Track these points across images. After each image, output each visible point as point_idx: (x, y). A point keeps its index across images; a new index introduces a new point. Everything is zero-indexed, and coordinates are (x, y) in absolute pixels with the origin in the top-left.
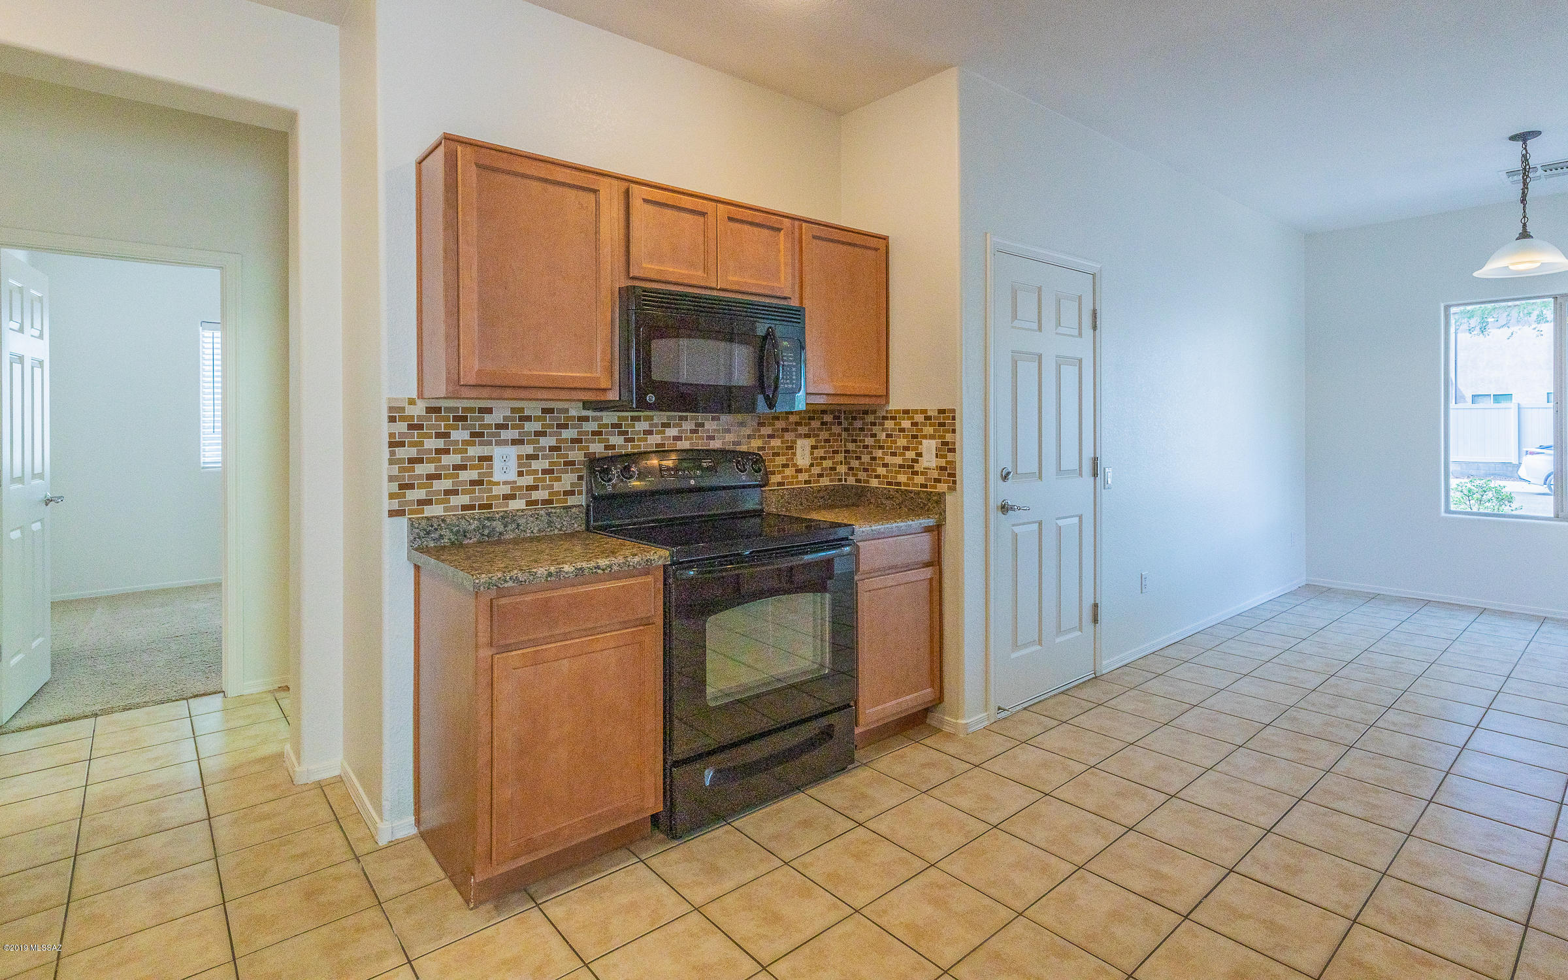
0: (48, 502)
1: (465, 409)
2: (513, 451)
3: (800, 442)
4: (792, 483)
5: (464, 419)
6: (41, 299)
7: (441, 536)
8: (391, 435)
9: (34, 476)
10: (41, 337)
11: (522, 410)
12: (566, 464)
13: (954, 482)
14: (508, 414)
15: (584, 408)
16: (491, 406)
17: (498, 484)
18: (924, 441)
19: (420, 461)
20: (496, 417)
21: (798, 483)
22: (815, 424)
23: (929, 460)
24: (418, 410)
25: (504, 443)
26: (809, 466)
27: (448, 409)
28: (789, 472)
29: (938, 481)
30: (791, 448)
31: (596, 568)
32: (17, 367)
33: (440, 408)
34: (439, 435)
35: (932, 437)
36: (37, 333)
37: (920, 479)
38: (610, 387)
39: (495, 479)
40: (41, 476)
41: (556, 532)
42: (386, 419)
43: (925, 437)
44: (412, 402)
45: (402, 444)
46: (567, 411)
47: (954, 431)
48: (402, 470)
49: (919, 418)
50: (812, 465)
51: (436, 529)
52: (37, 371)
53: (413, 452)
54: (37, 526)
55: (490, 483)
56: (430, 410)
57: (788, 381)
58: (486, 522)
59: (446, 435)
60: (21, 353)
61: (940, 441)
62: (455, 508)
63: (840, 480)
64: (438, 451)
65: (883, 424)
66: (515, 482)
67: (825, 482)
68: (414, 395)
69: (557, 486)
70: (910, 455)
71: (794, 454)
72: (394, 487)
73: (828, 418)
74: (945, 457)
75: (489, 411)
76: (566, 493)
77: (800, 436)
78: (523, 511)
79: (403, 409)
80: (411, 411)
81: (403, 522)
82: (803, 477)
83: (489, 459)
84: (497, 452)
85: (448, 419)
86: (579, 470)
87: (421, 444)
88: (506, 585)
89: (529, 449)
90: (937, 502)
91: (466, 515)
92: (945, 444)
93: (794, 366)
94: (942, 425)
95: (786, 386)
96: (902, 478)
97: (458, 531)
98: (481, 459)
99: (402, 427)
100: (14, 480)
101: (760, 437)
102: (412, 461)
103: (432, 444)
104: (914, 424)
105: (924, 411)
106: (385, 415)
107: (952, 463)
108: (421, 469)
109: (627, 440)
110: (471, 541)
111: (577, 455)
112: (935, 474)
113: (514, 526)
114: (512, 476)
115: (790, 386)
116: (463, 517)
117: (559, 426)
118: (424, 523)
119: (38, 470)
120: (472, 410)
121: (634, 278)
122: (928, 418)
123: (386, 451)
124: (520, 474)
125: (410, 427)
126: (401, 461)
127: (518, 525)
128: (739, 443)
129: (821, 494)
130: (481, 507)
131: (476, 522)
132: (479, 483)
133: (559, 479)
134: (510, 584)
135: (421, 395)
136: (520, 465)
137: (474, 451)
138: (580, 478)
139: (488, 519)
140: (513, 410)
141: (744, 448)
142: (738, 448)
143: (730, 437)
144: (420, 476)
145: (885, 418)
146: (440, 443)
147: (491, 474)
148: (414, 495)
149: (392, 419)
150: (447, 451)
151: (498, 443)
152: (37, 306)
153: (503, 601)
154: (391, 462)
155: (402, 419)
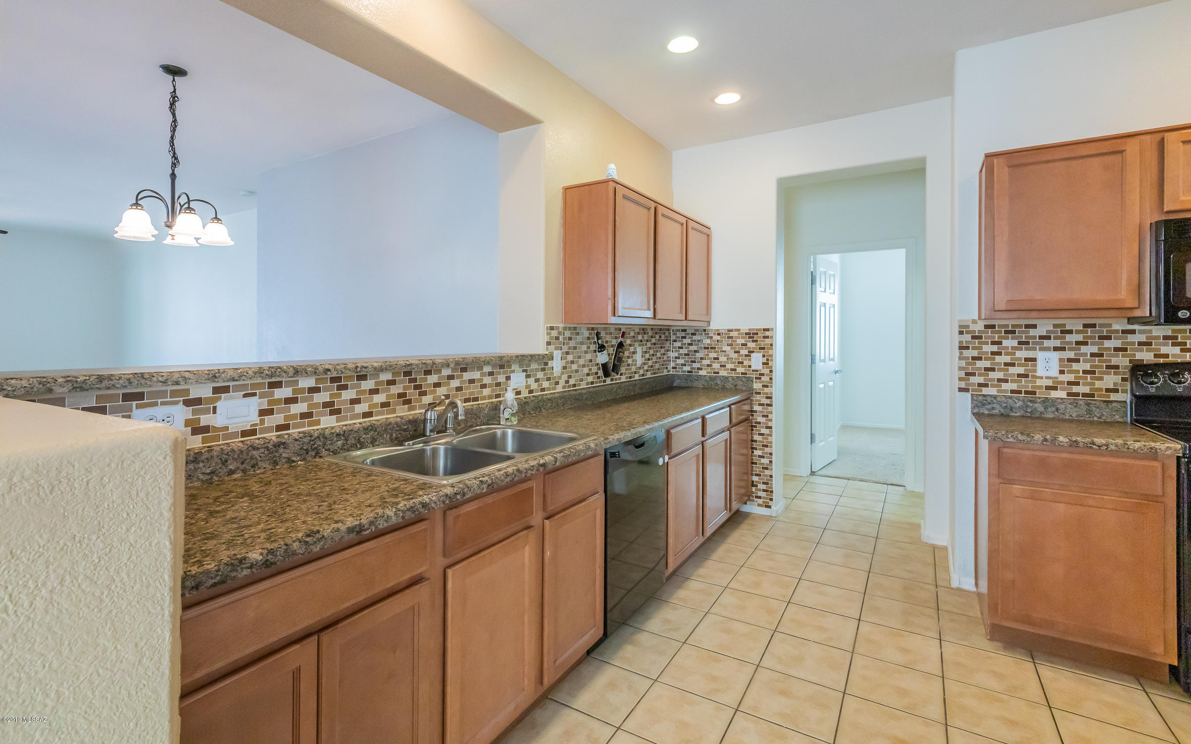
0: (836, 372)
1: (1014, 326)
2: (1055, 356)
5: (1013, 332)
6: (834, 276)
7: (993, 408)
8: (961, 342)
9: (830, 360)
10: (834, 293)
11: (1064, 325)
12: (1108, 367)
14: (1051, 328)
15: (1129, 323)
16: (1036, 324)
17: (1041, 378)
19: (980, 359)
20: (1041, 330)
24: (979, 327)
25: (1047, 349)
27: (999, 326)
31: (1090, 444)
32: (823, 309)
34: (993, 343)
36: (832, 292)
38: (1137, 306)
39: (1039, 374)
40: (833, 360)
41: (1095, 419)
42: (957, 333)
44: (974, 322)
45: (968, 348)
46: (1110, 325)
48: (967, 364)
51: (989, 403)
52: (832, 310)
53: (975, 353)
54: (831, 383)
55: (1034, 377)
56: (988, 327)
59: (1000, 343)
60: (824, 302)
62: (1006, 391)
64: (993, 353)
66: (1057, 378)
68: (976, 318)
69: (1098, 384)
72: (962, 373)
75: (1034, 326)
76: (1108, 390)
78: (1062, 399)
79: (968, 326)
80: (972, 327)
81: (968, 395)
83: (1034, 360)
84: (1040, 356)
85: (1000, 332)
86: (1124, 373)
87: (981, 348)
88: (1008, 440)
89: (1071, 355)
91: (1013, 396)
97: (1006, 407)
98: (1026, 360)
99: (967, 337)
100: (821, 361)
102: (974, 358)
103: (989, 348)
106: (957, 330)
108: (980, 364)
110: (1016, 415)
111: (1123, 361)
113: (1053, 409)
114: (1054, 373)
116: (1010, 397)
117: (1101, 338)
118: (981, 398)
119: (832, 357)
120: (1020, 326)
121: (1169, 212)
123: (957, 352)
124: (1062, 372)
125: (973, 337)
126: (967, 358)
127: (1057, 410)
130: (1027, 392)
131: (1021, 402)
132: (1026, 376)
133: (1101, 379)
134: (1011, 440)
135: (980, 318)
136: (1060, 366)
137: (1022, 354)
138: (1123, 379)
139: (1031, 401)
140: (1055, 326)
144: (980, 369)
146: (995, 348)
147: (1035, 371)
148: (975, 380)
149: (961, 333)
150: (999, 354)
151: (1041, 349)
152: (832, 279)
153: (1006, 450)
154: (960, 358)
155: (968, 332)
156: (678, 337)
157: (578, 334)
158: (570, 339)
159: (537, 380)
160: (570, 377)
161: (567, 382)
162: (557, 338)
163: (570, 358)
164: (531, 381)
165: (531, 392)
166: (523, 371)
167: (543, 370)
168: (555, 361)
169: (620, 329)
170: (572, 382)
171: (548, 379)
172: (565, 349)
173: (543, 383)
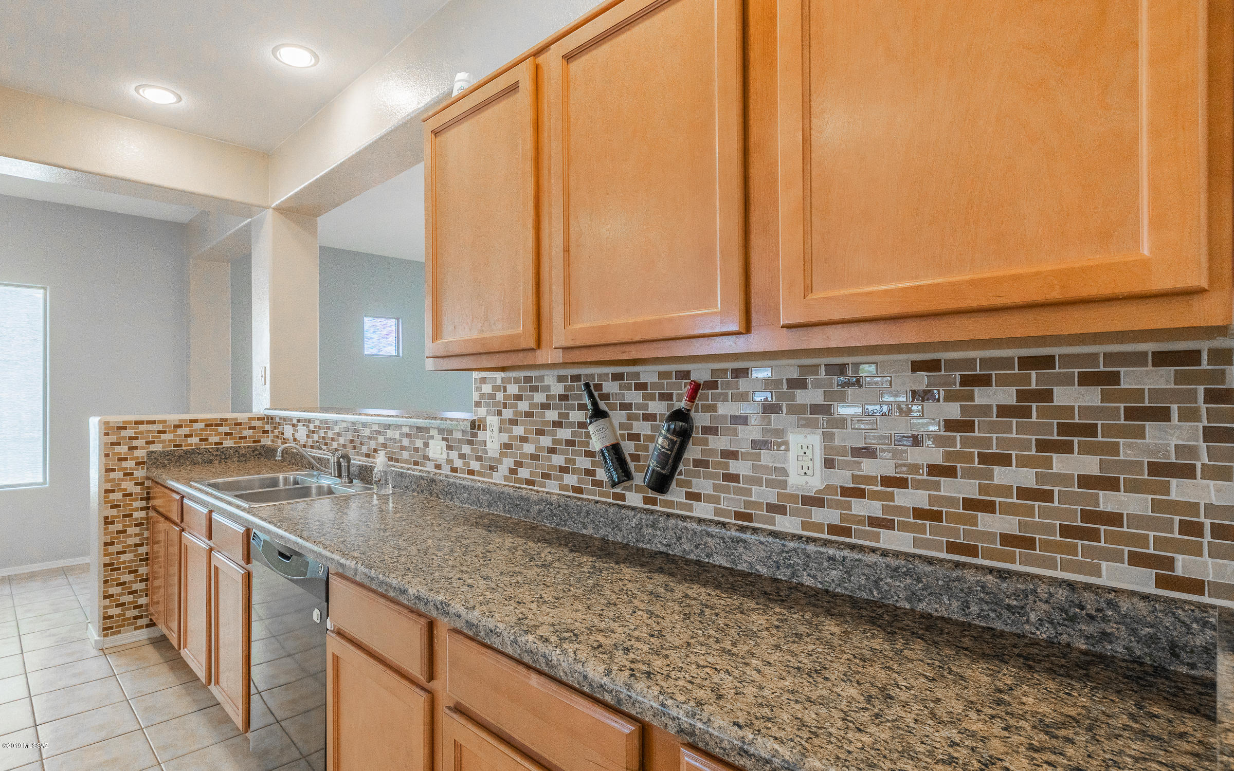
157: (535, 389)
158: (518, 398)
159: (462, 456)
160: (519, 464)
161: (513, 471)
162: (492, 396)
163: (519, 431)
164: (454, 455)
165: (454, 470)
166: (444, 439)
167: (470, 443)
168: (488, 432)
169: (686, 375)
170: (524, 473)
171: (479, 459)
172: (508, 414)
173: (471, 462)
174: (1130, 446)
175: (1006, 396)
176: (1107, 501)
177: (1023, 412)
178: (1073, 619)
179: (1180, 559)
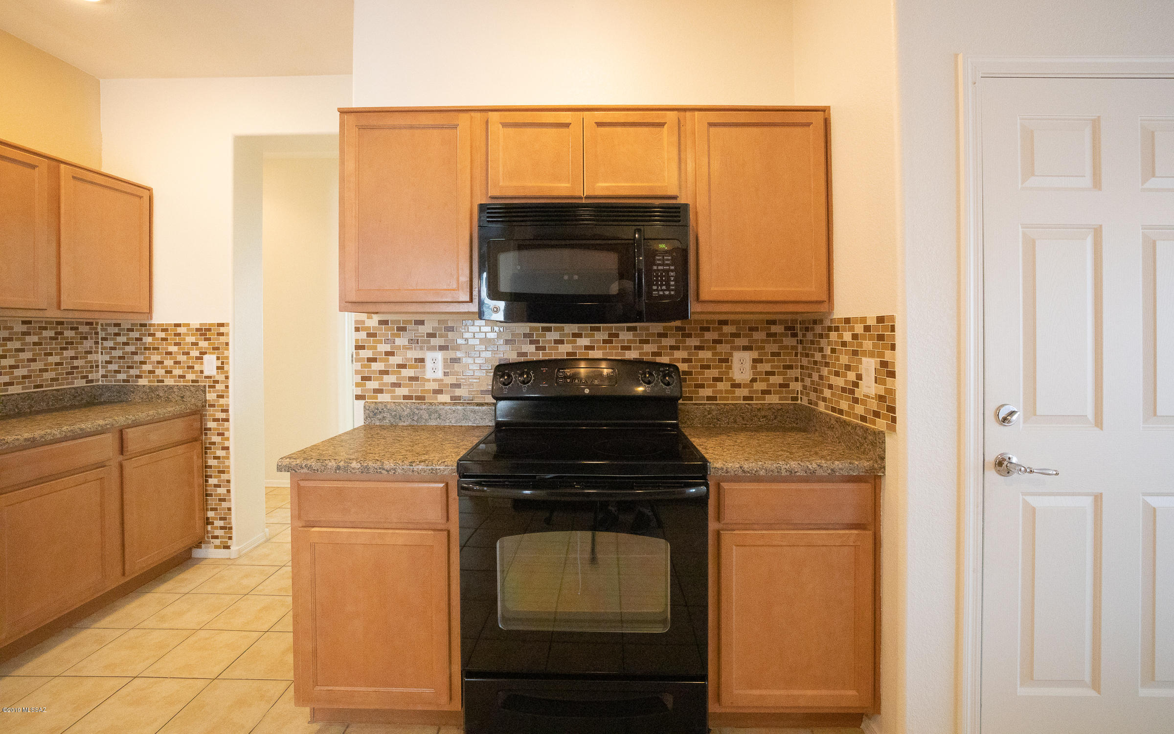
1: (405, 322)
2: (439, 355)
3: (737, 356)
4: (727, 399)
5: (404, 329)
8: (357, 341)
11: (446, 321)
13: (894, 420)
14: (436, 325)
16: (424, 319)
17: (429, 380)
18: (864, 359)
19: (375, 360)
20: (428, 327)
21: (733, 398)
22: (759, 336)
23: (869, 387)
24: (374, 322)
25: (433, 348)
26: (750, 382)
27: (393, 322)
28: (721, 386)
29: (877, 414)
30: (726, 361)
33: (388, 321)
34: (387, 342)
35: (872, 355)
37: (859, 409)
39: (427, 377)
42: (354, 330)
43: (864, 354)
44: (369, 317)
45: (363, 347)
47: (893, 347)
48: (363, 366)
49: (859, 329)
50: (754, 380)
51: (380, 412)
53: (370, 354)
55: (423, 380)
56: (381, 322)
57: (664, 287)
58: (415, 410)
59: (393, 341)
61: (879, 359)
62: (397, 397)
63: (796, 399)
65: (828, 336)
66: (442, 380)
67: (773, 399)
70: (851, 376)
71: (730, 368)
72: (358, 378)
73: (776, 329)
74: (883, 383)
75: (422, 323)
76: (483, 392)
77: (738, 348)
78: (445, 404)
79: (364, 322)
80: (370, 323)
81: (363, 404)
82: (744, 392)
83: (422, 360)
84: (429, 356)
85: (393, 329)
87: (376, 347)
89: (452, 354)
90: (873, 444)
91: (404, 403)
92: (884, 364)
93: (672, 271)
94: (881, 338)
95: (661, 293)
96: (844, 405)
97: (395, 415)
98: (416, 360)
99: (363, 335)
101: (686, 348)
102: (369, 360)
103: (384, 348)
104: (855, 337)
105: (863, 320)
107: (891, 392)
108: (377, 366)
109: (538, 349)
110: (403, 424)
112: (874, 405)
113: (436, 415)
114: (439, 375)
115: (667, 293)
116: (401, 404)
118: (374, 406)
120: (409, 322)
122: (867, 328)
123: (353, 352)
124: (446, 374)
125: (369, 335)
126: (363, 359)
127: (440, 416)
128: (658, 354)
129: (763, 413)
130: (416, 398)
131: (410, 409)
132: (416, 379)
136: (445, 367)
137: (412, 354)
139: (418, 408)
140: (440, 322)
141: (665, 360)
142: (659, 360)
143: (649, 348)
144: (375, 372)
145: (830, 329)
146: (388, 348)
147: (424, 373)
148: (372, 385)
149: (357, 329)
150: (392, 354)
151: (429, 349)
154: (357, 360)
155: (363, 329)
156: (110, 334)
174: (80, 347)
175: (52, 333)
176: (76, 363)
177: (56, 339)
178: (75, 397)
179: (90, 375)
